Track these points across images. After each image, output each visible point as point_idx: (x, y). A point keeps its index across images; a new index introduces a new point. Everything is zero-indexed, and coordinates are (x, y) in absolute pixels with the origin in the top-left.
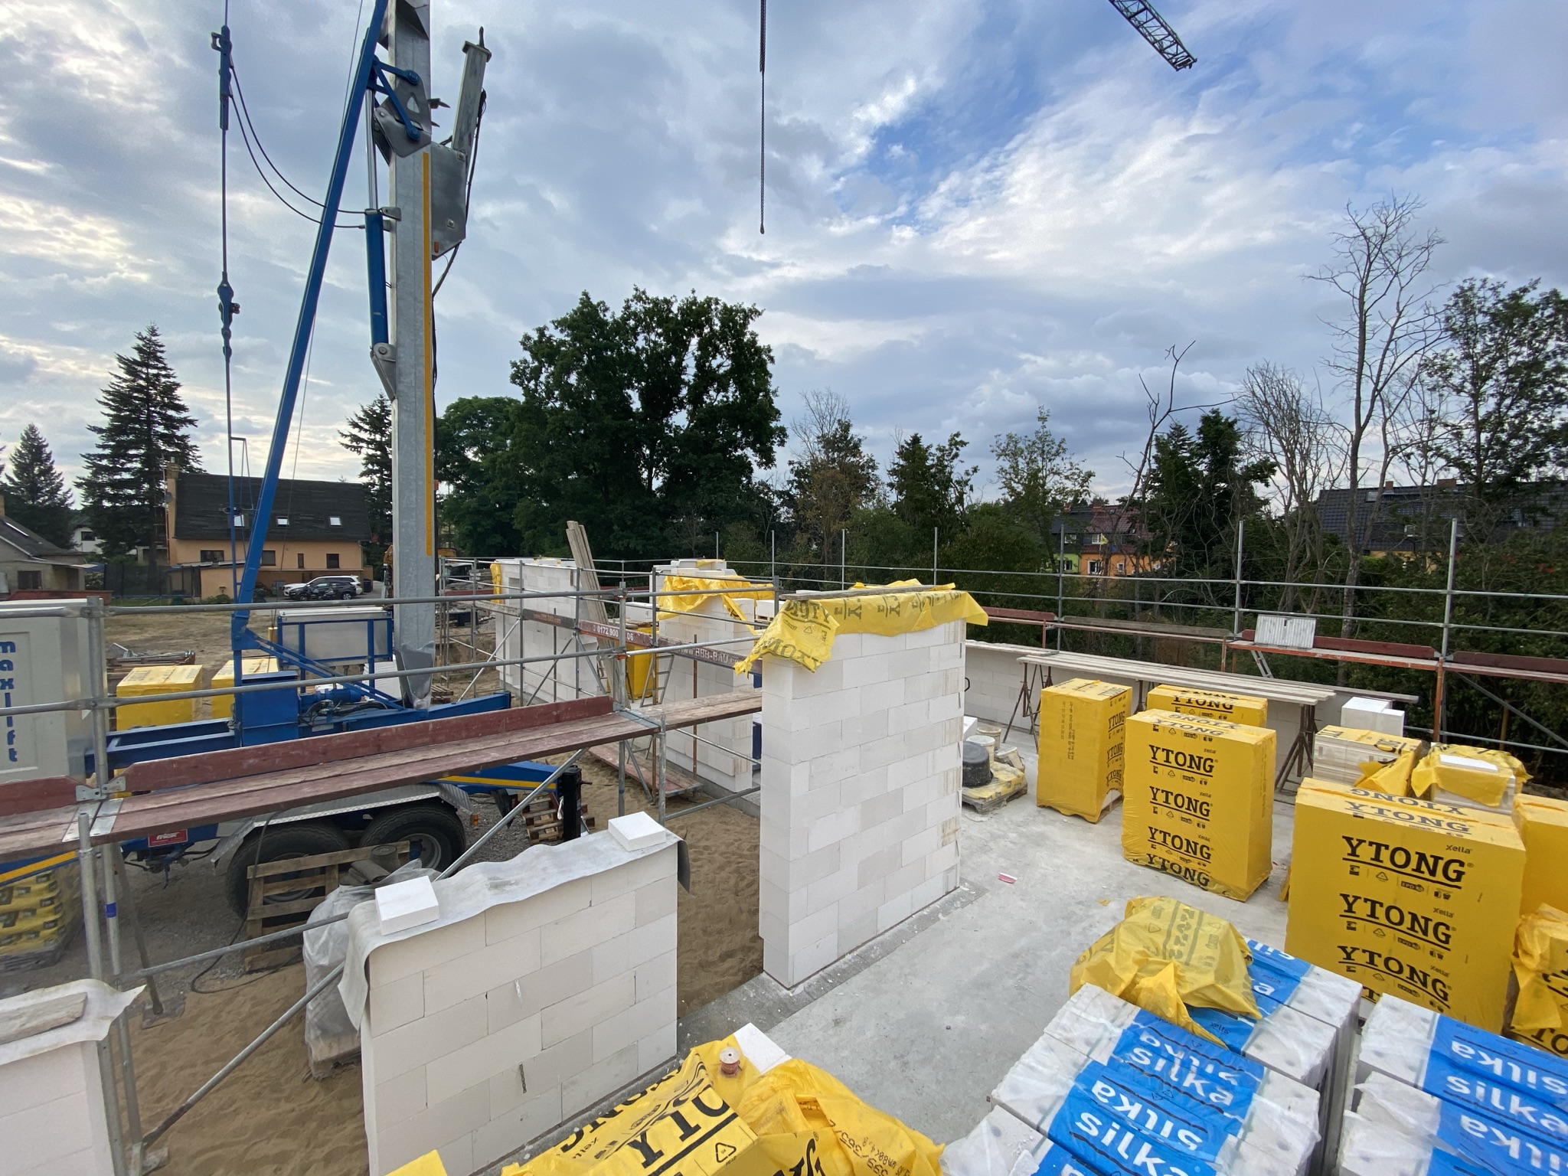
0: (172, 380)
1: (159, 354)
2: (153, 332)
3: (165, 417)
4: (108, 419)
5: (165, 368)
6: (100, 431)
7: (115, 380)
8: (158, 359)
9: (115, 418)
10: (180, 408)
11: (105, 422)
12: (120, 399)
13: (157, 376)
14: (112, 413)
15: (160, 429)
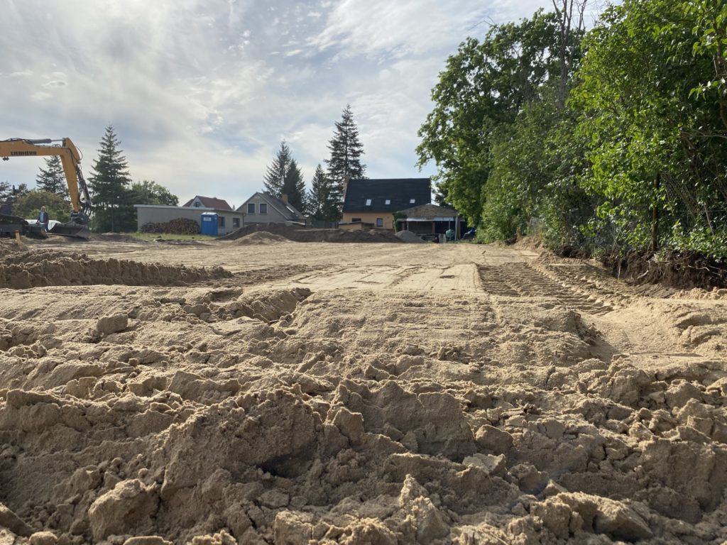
0: (356, 131)
1: (351, 118)
2: (349, 107)
3: (353, 151)
4: (331, 154)
5: (352, 125)
6: (328, 161)
7: (335, 135)
8: (351, 121)
9: (334, 154)
10: (358, 145)
11: (330, 157)
12: (336, 144)
13: (349, 129)
14: (333, 151)
15: (351, 158)
